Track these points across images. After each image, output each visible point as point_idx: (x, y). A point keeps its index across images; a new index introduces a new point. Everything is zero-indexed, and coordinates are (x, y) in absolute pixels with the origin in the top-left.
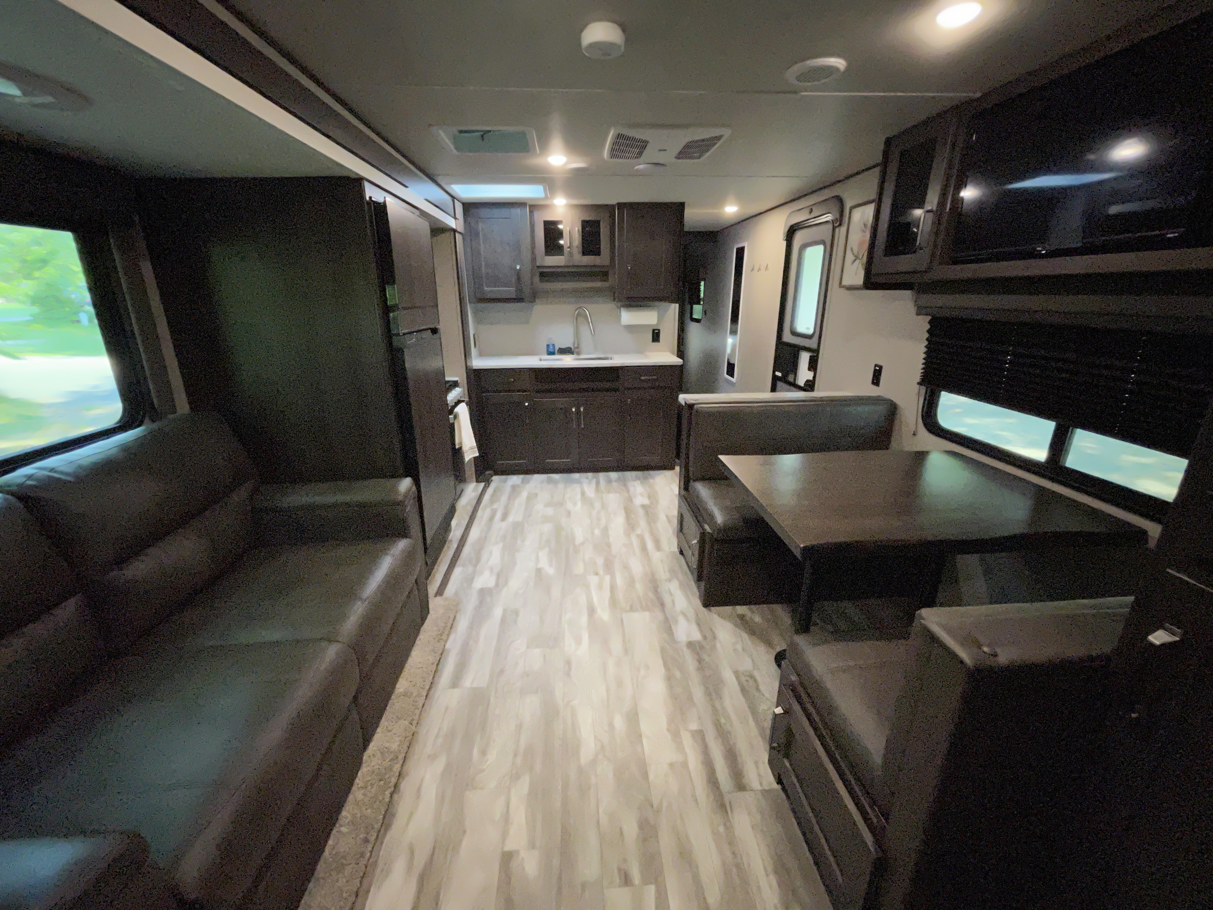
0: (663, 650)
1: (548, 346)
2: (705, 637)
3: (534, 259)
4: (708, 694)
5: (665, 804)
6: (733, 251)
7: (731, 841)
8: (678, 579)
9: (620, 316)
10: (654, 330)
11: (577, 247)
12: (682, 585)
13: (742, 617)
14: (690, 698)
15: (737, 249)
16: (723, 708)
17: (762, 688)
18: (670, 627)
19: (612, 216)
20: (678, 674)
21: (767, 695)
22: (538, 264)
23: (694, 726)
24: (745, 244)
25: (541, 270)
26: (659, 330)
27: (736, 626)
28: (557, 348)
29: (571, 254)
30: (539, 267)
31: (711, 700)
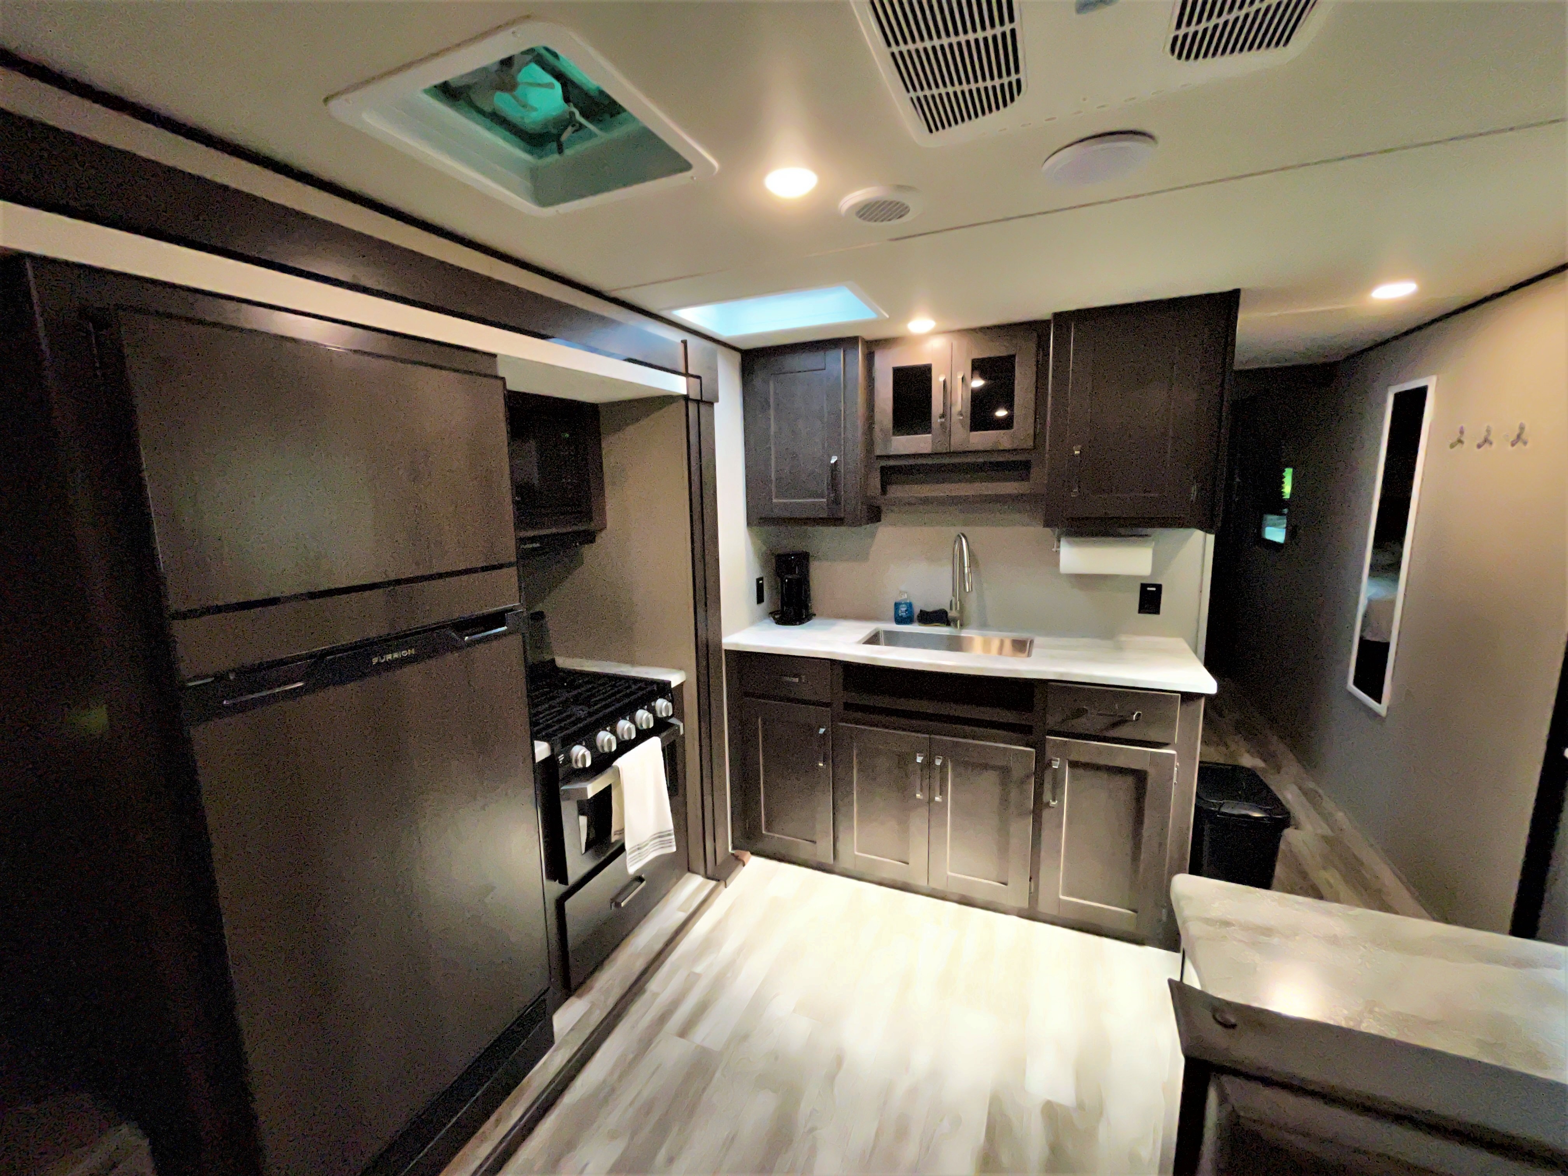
1: (897, 605)
3: (870, 444)
6: (1385, 401)
9: (1058, 553)
10: (1144, 587)
11: (961, 414)
15: (1398, 397)
19: (1042, 346)
22: (878, 452)
24: (1431, 383)
25: (884, 463)
26: (1159, 587)
28: (917, 611)
29: (945, 428)
30: (879, 457)
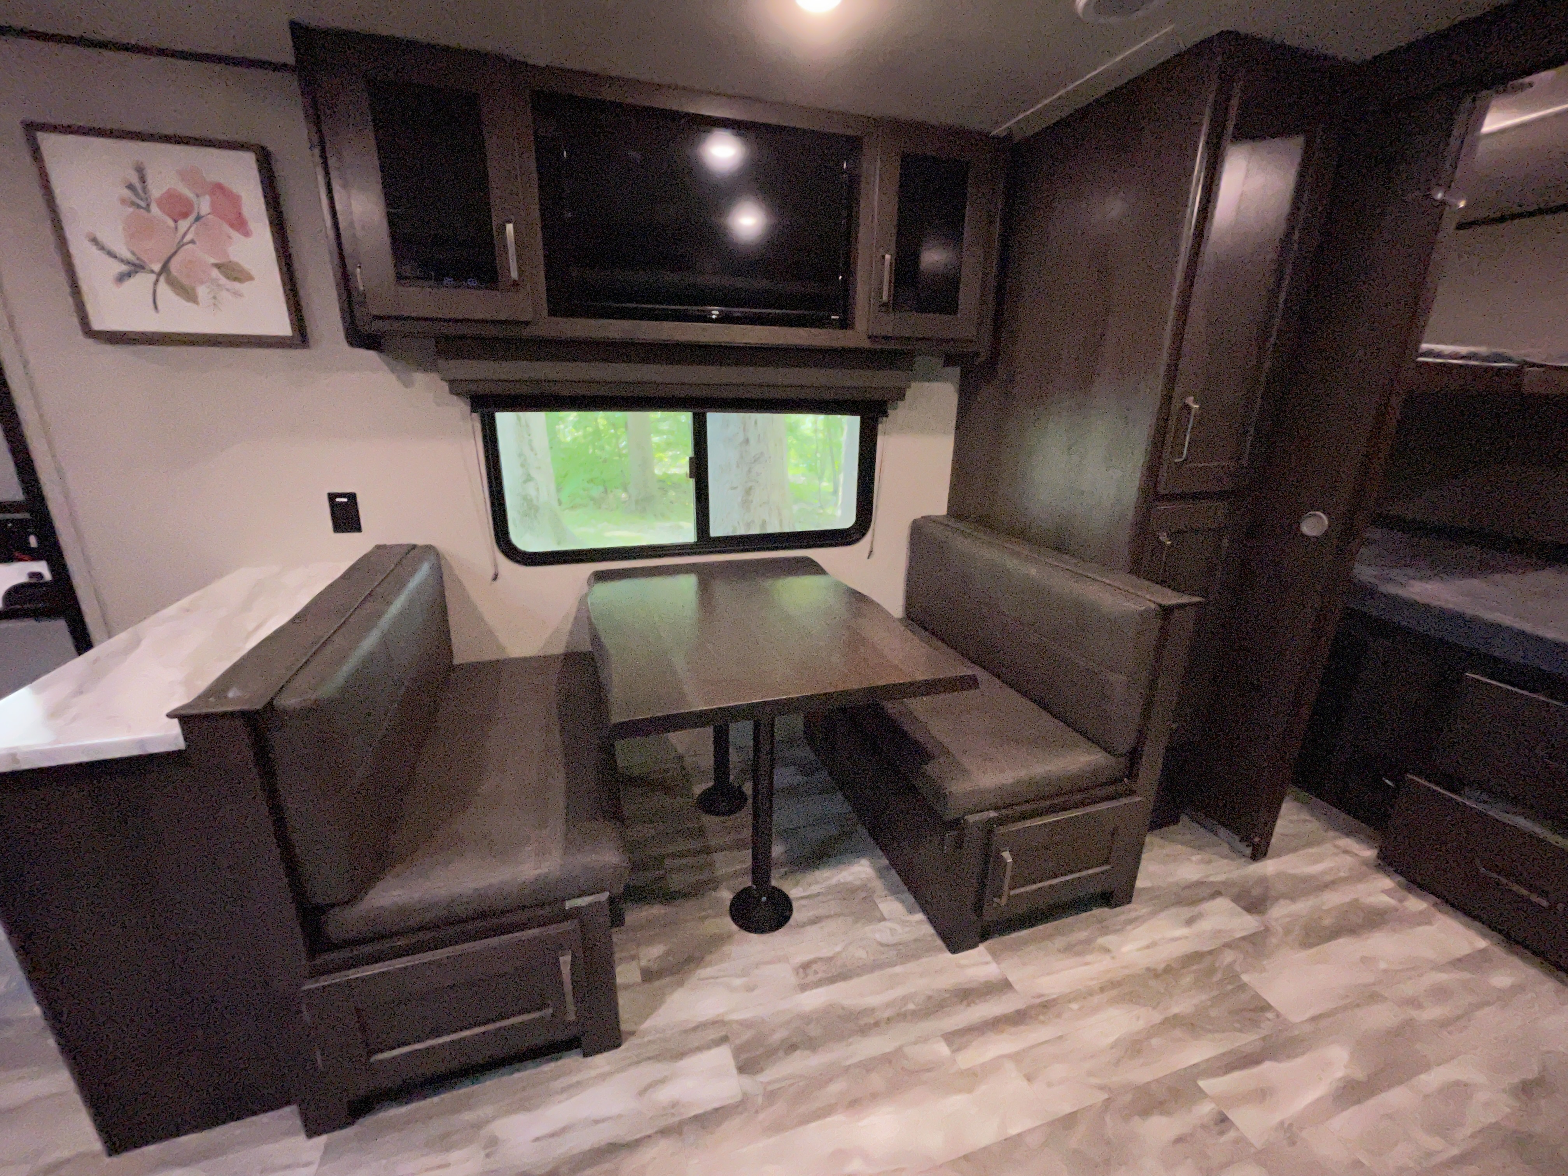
0: (777, 1127)
2: (724, 1040)
4: (864, 1031)
5: (1093, 1081)
7: (1082, 995)
8: (494, 1118)
12: (524, 1105)
13: (648, 975)
14: (887, 1059)
16: (888, 1005)
17: (826, 952)
18: (696, 1118)
20: (835, 1088)
21: (838, 949)
23: (943, 1049)
27: (680, 984)
31: (877, 1024)
